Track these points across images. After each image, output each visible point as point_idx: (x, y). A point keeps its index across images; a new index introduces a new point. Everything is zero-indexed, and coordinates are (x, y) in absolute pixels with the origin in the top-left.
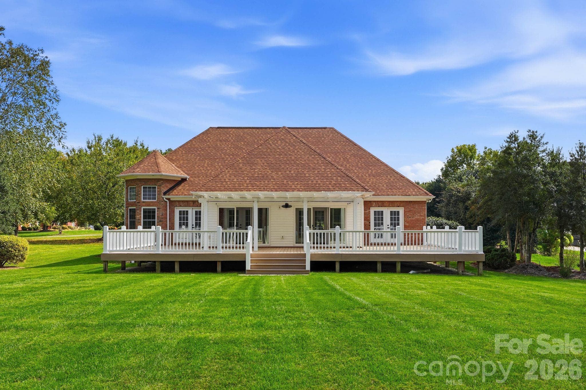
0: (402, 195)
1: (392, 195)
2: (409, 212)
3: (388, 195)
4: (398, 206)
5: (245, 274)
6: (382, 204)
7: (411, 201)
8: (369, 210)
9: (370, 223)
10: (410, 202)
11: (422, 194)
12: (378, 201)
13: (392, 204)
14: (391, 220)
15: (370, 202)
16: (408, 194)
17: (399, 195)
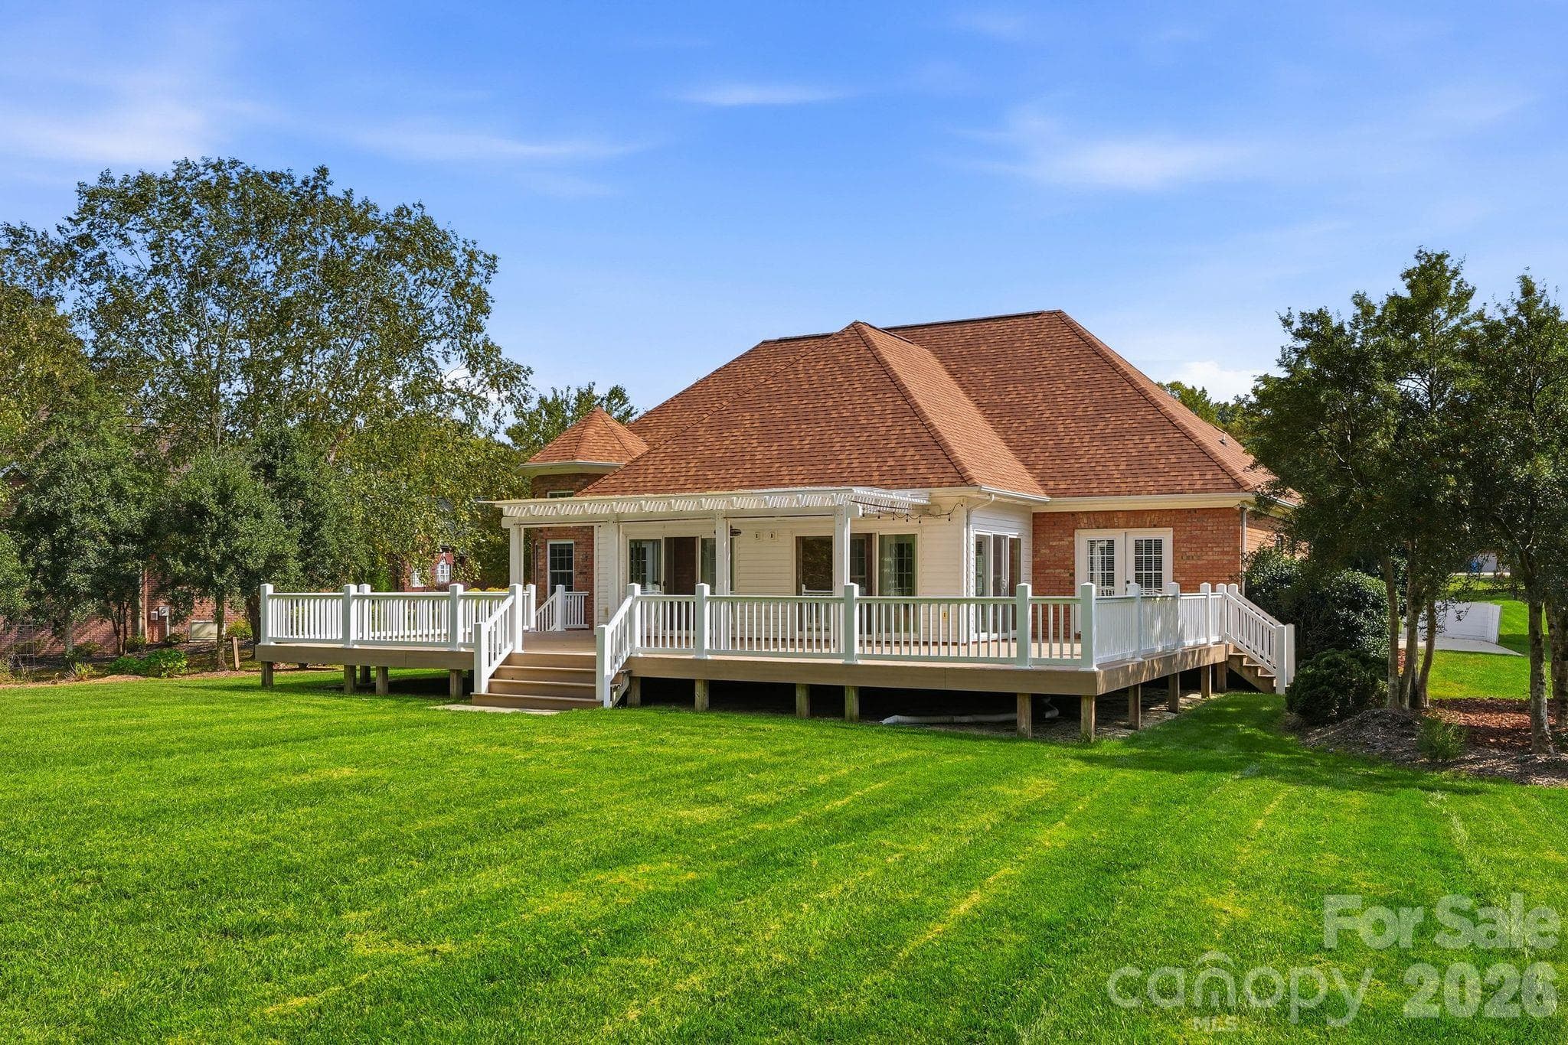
0: (1160, 492)
1: (1130, 493)
2: (1186, 541)
3: (1118, 494)
4: (1155, 526)
5: (471, 704)
6: (1106, 519)
7: (1195, 510)
8: (1071, 539)
9: (1072, 575)
10: (1189, 511)
11: (1226, 486)
12: (1094, 513)
13: (1136, 518)
14: (1138, 567)
15: (1073, 514)
16: (1178, 488)
17: (1149, 493)
